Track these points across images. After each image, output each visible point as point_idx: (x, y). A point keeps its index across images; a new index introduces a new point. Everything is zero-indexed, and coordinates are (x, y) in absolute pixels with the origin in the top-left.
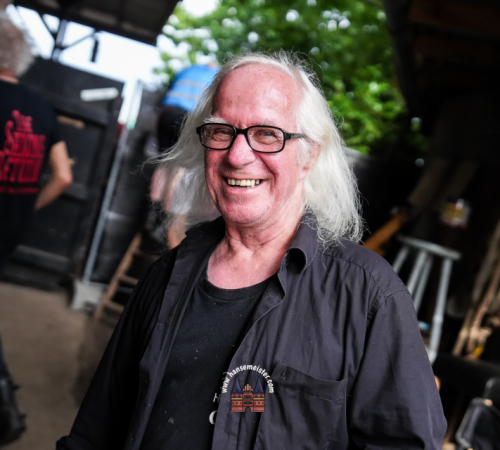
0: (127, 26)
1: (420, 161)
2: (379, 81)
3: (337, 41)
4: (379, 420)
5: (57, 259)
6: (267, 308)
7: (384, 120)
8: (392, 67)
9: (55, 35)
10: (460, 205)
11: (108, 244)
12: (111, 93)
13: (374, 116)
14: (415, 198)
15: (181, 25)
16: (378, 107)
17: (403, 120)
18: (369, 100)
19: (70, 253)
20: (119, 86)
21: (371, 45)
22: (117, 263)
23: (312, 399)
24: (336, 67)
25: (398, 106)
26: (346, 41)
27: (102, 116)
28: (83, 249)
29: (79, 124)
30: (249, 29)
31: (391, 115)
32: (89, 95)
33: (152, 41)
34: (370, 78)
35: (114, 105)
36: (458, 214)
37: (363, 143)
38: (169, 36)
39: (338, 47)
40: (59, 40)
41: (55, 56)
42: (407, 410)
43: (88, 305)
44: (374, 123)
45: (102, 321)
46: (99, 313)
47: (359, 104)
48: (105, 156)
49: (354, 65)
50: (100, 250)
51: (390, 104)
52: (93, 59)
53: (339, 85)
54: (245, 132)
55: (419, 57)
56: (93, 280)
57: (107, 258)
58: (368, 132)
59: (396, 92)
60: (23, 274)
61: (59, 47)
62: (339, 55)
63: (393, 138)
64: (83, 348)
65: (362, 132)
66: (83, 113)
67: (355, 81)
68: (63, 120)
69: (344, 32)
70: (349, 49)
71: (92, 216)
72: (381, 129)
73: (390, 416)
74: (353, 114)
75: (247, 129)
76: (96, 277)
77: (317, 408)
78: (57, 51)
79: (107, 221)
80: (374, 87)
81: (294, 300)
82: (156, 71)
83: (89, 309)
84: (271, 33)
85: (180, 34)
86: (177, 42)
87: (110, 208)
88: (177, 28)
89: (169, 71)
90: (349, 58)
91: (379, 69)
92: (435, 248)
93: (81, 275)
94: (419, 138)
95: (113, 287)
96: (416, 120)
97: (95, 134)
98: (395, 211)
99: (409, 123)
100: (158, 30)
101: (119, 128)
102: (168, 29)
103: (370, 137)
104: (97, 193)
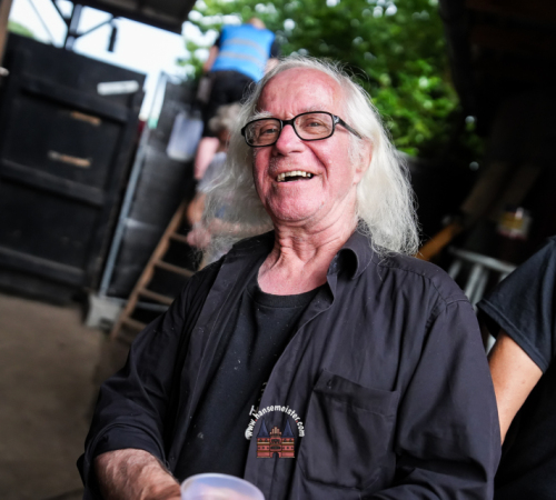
0: (149, 12)
1: (475, 165)
2: (429, 75)
3: (383, 30)
4: (431, 439)
5: (70, 271)
6: (315, 313)
7: (436, 118)
8: (444, 59)
9: (68, 21)
10: (519, 214)
11: (127, 255)
12: (131, 86)
13: (424, 114)
14: (470, 206)
15: (209, 11)
16: (428, 104)
17: (456, 118)
18: (418, 96)
19: (84, 265)
20: (140, 78)
21: (422, 35)
22: (137, 275)
23: (360, 412)
24: (382, 58)
25: (450, 103)
26: (394, 30)
27: (121, 113)
28: (99, 260)
29: (95, 121)
30: (284, 16)
31: (443, 113)
32: (106, 88)
33: (177, 29)
34: (419, 73)
35: (135, 100)
36: (517, 224)
37: (411, 144)
38: (195, 23)
39: (384, 36)
40: (72, 27)
41: (69, 44)
42: (464, 428)
43: (104, 321)
44: (424, 123)
45: (120, 340)
46: (116, 331)
47: (406, 100)
48: (124, 156)
49: (403, 57)
50: (118, 261)
51: (442, 101)
52: (111, 48)
53: (385, 79)
54: (292, 122)
55: (475, 49)
56: (109, 295)
57: (126, 270)
58: (417, 133)
59: (449, 87)
60: (32, 287)
61: (72, 35)
62: (386, 45)
63: (445, 138)
64: (98, 369)
65: (411, 131)
66: (100, 108)
67: (402, 75)
68: (78, 116)
69: (392, 19)
70: (397, 39)
71: (110, 223)
72: (430, 129)
73: (444, 435)
74: (399, 112)
75: (294, 120)
76: (113, 291)
77: (366, 423)
78: (71, 39)
79: (125, 229)
80: (424, 82)
81: (345, 309)
82: (180, 62)
83: (106, 326)
84: (310, 21)
85: (207, 21)
86: (204, 30)
87: (129, 215)
88: (204, 14)
89: (195, 62)
90: (398, 49)
91: (430, 64)
92: (492, 262)
93: (97, 288)
94: (475, 139)
95: (132, 303)
96: (471, 119)
97: (113, 131)
98: (446, 220)
99: (464, 123)
100: (184, 17)
101: (141, 125)
102: (194, 15)
103: (419, 138)
104: (116, 198)
